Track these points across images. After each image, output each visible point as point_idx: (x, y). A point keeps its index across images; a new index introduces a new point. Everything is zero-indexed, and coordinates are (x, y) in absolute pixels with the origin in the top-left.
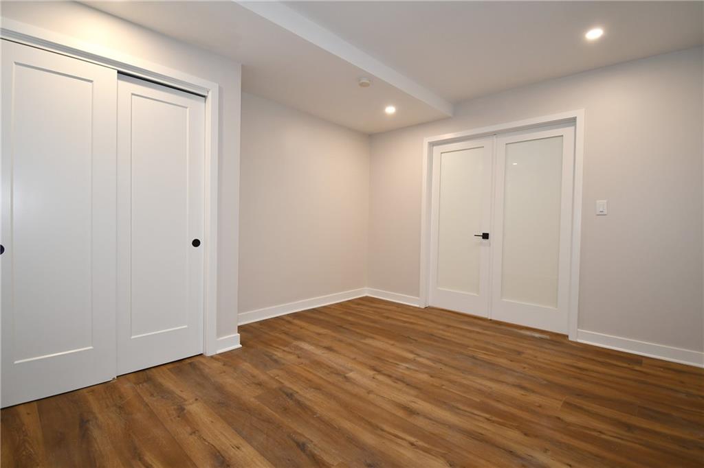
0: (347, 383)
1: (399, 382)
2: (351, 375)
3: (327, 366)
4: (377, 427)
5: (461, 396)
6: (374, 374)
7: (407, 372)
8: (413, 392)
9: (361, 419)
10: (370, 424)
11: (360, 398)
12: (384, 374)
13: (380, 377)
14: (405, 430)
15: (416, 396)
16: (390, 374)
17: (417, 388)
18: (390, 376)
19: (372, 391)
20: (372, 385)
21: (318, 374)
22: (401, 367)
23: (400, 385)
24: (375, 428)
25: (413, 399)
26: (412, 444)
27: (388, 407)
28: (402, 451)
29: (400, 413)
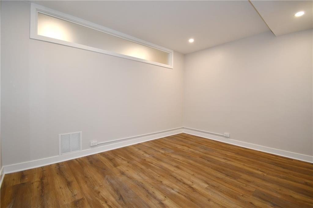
0: (205, 180)
1: (180, 179)
2: (206, 186)
3: (223, 193)
4: (189, 164)
5: (154, 171)
6: (193, 185)
7: (174, 185)
8: (174, 174)
9: (194, 166)
10: (190, 164)
11: (196, 172)
12: (187, 185)
13: (189, 183)
14: (180, 162)
15: (173, 172)
16: (184, 185)
17: (172, 176)
18: (184, 183)
19: (192, 175)
20: (193, 179)
21: (225, 187)
22: (176, 190)
23: (179, 177)
24: (190, 163)
25: (175, 171)
26: (179, 160)
27: (185, 169)
28: (182, 159)
29: (181, 167)
